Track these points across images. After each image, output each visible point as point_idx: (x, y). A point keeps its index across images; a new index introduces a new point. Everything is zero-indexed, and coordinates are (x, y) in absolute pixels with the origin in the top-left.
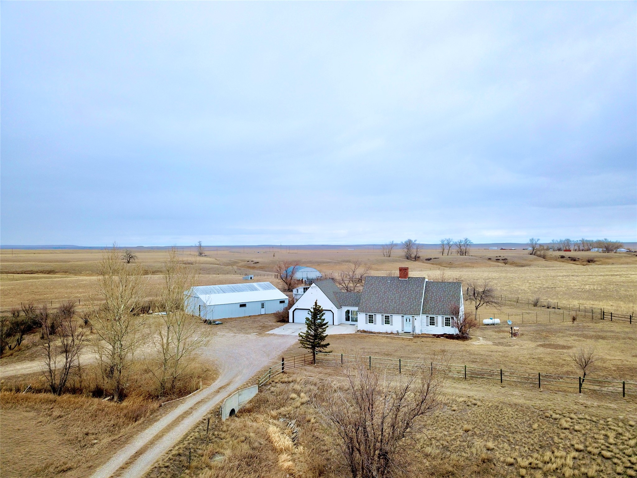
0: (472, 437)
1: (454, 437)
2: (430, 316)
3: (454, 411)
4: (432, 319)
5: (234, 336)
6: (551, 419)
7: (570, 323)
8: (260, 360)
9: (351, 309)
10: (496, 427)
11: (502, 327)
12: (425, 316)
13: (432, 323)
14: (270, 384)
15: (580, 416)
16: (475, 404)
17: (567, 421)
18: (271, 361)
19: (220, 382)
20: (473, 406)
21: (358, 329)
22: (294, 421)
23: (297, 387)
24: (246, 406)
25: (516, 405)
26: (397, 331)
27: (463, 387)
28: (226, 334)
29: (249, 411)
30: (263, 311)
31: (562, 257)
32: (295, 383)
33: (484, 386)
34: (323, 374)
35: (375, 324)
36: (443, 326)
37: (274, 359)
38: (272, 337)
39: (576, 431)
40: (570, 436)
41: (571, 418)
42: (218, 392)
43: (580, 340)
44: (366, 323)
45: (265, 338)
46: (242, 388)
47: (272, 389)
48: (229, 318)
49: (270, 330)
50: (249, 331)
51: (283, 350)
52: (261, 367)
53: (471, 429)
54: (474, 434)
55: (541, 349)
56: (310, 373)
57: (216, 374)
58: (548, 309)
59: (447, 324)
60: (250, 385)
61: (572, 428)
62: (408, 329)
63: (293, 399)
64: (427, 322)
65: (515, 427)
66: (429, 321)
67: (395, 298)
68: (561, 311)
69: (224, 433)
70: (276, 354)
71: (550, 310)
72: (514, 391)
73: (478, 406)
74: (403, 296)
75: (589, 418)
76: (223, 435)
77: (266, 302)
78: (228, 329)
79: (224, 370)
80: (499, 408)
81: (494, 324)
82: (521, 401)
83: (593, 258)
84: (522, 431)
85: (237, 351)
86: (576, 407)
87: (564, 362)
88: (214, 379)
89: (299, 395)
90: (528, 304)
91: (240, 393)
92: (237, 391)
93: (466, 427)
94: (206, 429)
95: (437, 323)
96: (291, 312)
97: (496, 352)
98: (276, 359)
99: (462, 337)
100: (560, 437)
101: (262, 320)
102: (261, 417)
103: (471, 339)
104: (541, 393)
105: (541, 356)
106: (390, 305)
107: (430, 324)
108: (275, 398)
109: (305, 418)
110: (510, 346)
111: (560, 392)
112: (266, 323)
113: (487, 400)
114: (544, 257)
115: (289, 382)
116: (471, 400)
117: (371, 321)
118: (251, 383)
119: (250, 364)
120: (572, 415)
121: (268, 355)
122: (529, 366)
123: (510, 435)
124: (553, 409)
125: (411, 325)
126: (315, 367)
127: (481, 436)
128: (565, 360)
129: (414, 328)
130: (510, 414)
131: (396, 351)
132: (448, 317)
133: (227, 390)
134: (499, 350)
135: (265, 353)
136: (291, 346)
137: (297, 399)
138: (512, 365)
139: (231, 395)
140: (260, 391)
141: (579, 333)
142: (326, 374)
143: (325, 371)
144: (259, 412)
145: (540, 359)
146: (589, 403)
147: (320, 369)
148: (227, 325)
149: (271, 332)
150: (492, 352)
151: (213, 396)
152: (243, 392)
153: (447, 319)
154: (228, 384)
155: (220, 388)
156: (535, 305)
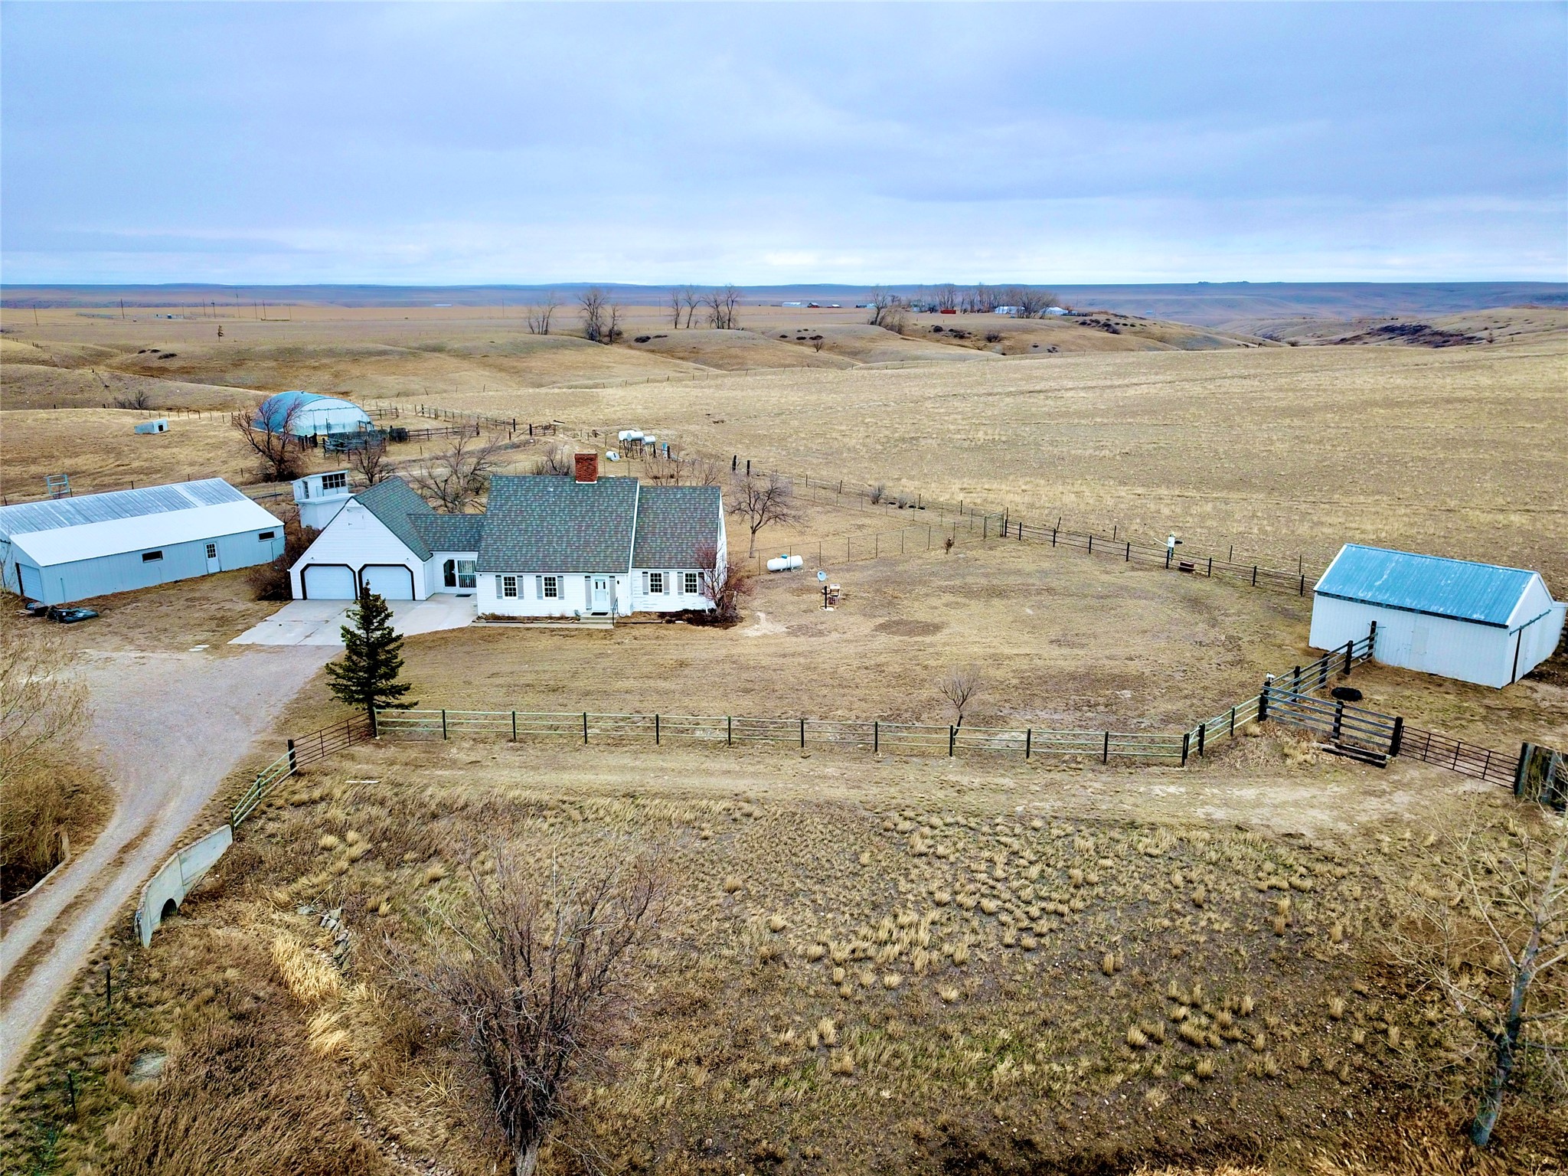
0: (742, 906)
1: (705, 912)
2: (651, 571)
3: (706, 838)
4: (656, 578)
5: (141, 662)
6: (895, 834)
7: (940, 553)
8: (226, 739)
9: (457, 557)
10: (790, 870)
11: (807, 574)
12: (639, 572)
13: (656, 588)
14: (264, 813)
15: (949, 820)
16: (749, 815)
17: (923, 836)
18: (259, 737)
19: (120, 825)
20: (744, 820)
21: (480, 614)
22: (336, 912)
23: (337, 814)
24: (204, 883)
25: (829, 803)
26: (576, 612)
27: (725, 767)
28: (114, 655)
29: (215, 895)
30: (213, 566)
31: (938, 329)
32: (329, 804)
33: (767, 761)
34: (398, 767)
35: (521, 598)
36: (680, 593)
37: (264, 731)
38: (250, 655)
39: (939, 857)
40: (928, 872)
41: (932, 827)
42: (119, 863)
43: (957, 603)
44: (500, 597)
45: (232, 662)
46: (186, 841)
47: (272, 827)
48: (115, 595)
49: (243, 631)
50: (180, 639)
51: (286, 700)
52: (232, 761)
53: (741, 883)
54: (748, 895)
55: (883, 640)
56: (365, 767)
57: (105, 801)
58: (901, 511)
59: (691, 588)
60: (207, 827)
61: (932, 850)
62: (602, 605)
63: (328, 849)
64: (645, 587)
65: (827, 866)
66: (650, 583)
67: (567, 531)
68: (927, 515)
69: (154, 987)
70: (268, 713)
71: (907, 513)
72: (825, 766)
73: (756, 819)
74: (588, 527)
75: (964, 822)
76: (155, 993)
77: (220, 541)
78: (116, 633)
79: (126, 782)
80: (797, 818)
81: (789, 569)
82: (839, 792)
83: (999, 332)
84: (840, 874)
85: (155, 714)
86: (941, 794)
87: (924, 674)
88: (100, 820)
89: (342, 837)
90: (862, 494)
91: (183, 856)
92: (176, 855)
93: (731, 881)
94: (102, 990)
95: (667, 588)
96: (295, 572)
97: (793, 655)
98: (270, 730)
99: (721, 617)
100: (910, 877)
101: (215, 595)
102: (249, 910)
103: (742, 619)
104: (879, 765)
105: (882, 659)
106: (555, 551)
107: (652, 591)
108: (280, 851)
109: (363, 902)
110: (821, 633)
111: (914, 759)
112: (228, 606)
113: (774, 800)
114: (900, 330)
115: (314, 802)
116: (742, 804)
117: (511, 592)
118: (211, 819)
119: (200, 755)
120: (935, 820)
121: (247, 721)
122: (857, 692)
123: (817, 887)
124: (900, 805)
125: (608, 597)
126: (378, 746)
127: (760, 900)
128: (926, 667)
129: (615, 602)
130: (819, 834)
131: (575, 675)
132: (690, 571)
133: (145, 853)
134: (800, 649)
135: (237, 713)
136: (305, 683)
137: (339, 849)
138: (825, 691)
139: (159, 868)
140: (238, 838)
141: (958, 582)
142: (406, 764)
143: (403, 756)
144: (243, 894)
145: (879, 668)
146: (965, 780)
147: (392, 751)
148: (114, 618)
149: (244, 639)
150: (785, 656)
151: (107, 878)
152: (193, 852)
153: (690, 578)
154: (145, 834)
155: (126, 849)
156: (876, 501)
